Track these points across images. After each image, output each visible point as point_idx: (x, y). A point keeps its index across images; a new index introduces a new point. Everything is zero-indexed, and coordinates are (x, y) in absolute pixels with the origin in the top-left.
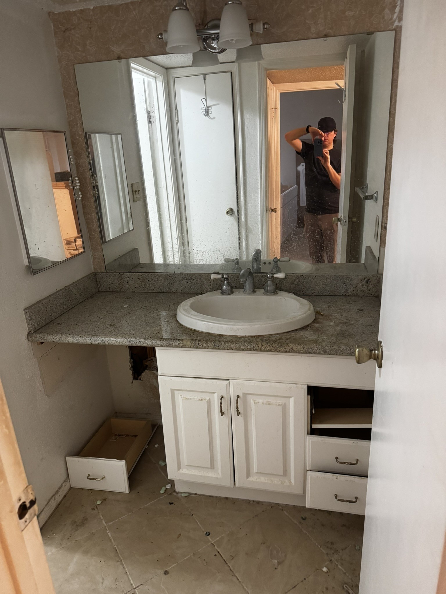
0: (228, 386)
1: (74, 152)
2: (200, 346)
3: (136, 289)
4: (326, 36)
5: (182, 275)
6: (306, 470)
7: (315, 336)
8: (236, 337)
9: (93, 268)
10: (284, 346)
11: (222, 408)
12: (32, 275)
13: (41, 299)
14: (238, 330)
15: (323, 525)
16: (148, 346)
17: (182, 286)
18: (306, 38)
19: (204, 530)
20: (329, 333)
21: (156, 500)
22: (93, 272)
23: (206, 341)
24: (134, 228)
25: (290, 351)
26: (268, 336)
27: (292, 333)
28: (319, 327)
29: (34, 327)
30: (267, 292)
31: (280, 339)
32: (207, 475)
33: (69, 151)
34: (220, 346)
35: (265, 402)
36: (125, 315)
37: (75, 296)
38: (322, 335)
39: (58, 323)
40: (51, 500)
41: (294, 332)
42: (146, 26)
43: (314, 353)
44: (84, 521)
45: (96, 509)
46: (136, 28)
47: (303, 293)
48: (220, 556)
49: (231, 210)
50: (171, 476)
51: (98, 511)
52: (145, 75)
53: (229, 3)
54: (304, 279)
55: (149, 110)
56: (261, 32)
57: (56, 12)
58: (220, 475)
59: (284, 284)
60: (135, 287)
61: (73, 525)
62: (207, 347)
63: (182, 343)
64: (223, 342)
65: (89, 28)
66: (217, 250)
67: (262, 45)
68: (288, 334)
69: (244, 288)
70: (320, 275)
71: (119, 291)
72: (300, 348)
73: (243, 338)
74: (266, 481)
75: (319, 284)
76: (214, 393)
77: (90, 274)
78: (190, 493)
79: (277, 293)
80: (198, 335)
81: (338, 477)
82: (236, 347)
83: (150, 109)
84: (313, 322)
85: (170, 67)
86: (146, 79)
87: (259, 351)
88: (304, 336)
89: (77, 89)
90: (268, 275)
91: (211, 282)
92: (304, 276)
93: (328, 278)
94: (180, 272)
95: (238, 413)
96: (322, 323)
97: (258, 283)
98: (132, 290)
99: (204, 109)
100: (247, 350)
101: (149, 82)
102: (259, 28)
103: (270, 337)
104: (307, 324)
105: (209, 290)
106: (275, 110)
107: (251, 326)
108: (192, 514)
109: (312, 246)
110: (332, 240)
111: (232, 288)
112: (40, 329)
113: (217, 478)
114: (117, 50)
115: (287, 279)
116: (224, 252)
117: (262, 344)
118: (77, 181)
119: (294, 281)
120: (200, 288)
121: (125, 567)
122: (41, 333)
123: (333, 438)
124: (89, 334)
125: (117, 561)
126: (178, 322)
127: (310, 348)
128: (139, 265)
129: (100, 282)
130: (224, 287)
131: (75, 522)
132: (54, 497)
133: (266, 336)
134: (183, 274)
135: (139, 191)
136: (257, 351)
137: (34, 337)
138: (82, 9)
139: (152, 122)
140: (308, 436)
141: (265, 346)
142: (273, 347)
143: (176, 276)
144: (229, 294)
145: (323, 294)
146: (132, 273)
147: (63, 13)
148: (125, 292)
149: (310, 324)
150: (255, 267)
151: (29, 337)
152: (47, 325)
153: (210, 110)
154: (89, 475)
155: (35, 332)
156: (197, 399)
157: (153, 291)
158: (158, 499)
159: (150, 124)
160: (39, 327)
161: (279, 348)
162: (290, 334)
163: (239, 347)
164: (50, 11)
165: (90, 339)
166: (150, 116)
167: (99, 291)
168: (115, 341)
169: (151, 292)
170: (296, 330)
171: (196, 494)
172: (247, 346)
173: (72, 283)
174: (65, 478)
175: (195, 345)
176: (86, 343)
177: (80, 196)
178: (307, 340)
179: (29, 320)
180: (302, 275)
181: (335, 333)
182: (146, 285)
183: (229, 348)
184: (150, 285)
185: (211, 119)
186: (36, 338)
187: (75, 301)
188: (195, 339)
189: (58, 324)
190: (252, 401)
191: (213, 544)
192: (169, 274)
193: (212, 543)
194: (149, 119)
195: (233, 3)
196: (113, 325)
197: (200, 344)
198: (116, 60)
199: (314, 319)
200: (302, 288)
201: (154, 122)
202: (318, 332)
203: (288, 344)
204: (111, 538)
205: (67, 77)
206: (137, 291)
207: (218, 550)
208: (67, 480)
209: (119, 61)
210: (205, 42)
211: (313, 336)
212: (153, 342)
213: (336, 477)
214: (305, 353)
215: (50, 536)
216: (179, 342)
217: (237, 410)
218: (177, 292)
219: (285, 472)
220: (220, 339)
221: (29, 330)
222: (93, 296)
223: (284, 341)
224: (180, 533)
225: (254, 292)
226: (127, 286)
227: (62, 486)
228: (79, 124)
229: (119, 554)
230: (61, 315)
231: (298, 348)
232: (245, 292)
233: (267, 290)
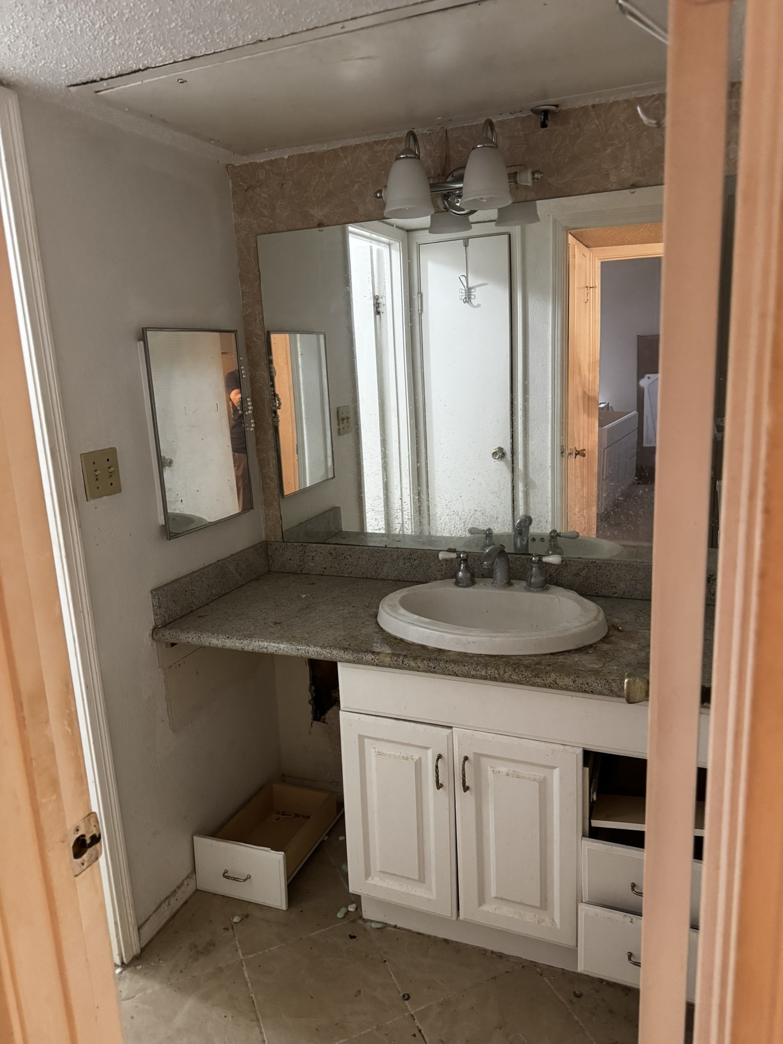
0: (451, 738)
1: (248, 361)
2: (406, 665)
3: (325, 571)
4: (634, 186)
5: (397, 551)
6: (579, 900)
7: (598, 664)
8: (465, 655)
9: (264, 536)
10: (542, 676)
11: (438, 776)
12: (167, 539)
13: (179, 577)
14: (469, 643)
15: (611, 1012)
16: (326, 659)
17: (395, 569)
18: (601, 190)
19: (400, 989)
20: (624, 661)
21: (327, 928)
22: (264, 542)
23: (415, 658)
24: (335, 475)
25: (552, 685)
26: (517, 657)
27: (561, 655)
28: (610, 650)
29: (163, 619)
30: (530, 587)
31: (537, 664)
32: (413, 892)
33: (241, 359)
34: (437, 668)
35: (511, 772)
36: (300, 610)
37: (232, 575)
38: (611, 664)
39: (200, 615)
40: (164, 904)
41: (563, 655)
42: (361, 179)
43: (592, 692)
44: (209, 948)
45: (231, 930)
46: (347, 182)
47: (597, 593)
48: (422, 1038)
49: (501, 449)
50: (353, 888)
51: (234, 933)
52: (373, 241)
53: (478, 146)
54: (598, 568)
55: (377, 294)
56: (530, 185)
57: (236, 165)
58: (435, 896)
59: (564, 575)
60: (324, 566)
61: (191, 950)
62: (416, 668)
63: (377, 658)
64: (442, 662)
65: (280, 185)
66: (454, 513)
67: (537, 202)
68: (552, 657)
69: (493, 578)
70: (627, 563)
71: (299, 572)
72: (568, 681)
73: (476, 657)
74: (511, 916)
75: (623, 579)
76: (427, 748)
77: (259, 543)
78: (386, 924)
79: (548, 589)
80: (404, 647)
81: (634, 919)
82: (462, 671)
83: (379, 293)
84: (601, 640)
85: (413, 228)
86: (375, 246)
87: (500, 682)
88: (579, 662)
89: (259, 269)
90: (532, 558)
91: (442, 565)
92: (598, 564)
93: (639, 568)
94: (394, 547)
95: (466, 789)
96: (617, 644)
97: (519, 570)
98: (319, 572)
99: (464, 291)
100: (481, 678)
101: (379, 251)
102: (526, 179)
103: (520, 660)
104: (589, 643)
105: (440, 577)
106: (591, 289)
107: (490, 638)
108: (385, 959)
109: (612, 513)
110: (646, 506)
111: (473, 575)
112: (172, 622)
113: (429, 900)
114: (317, 213)
115: (569, 566)
116: (466, 517)
117: (505, 670)
118: (249, 404)
119: (580, 570)
120: (425, 573)
121: (264, 1032)
122: (172, 628)
123: (626, 848)
124: (241, 634)
125: (252, 1020)
126: (379, 625)
127: (585, 683)
128: (339, 533)
129: (273, 557)
130: (460, 573)
131: (196, 946)
132: (168, 900)
133: (514, 658)
134: (399, 550)
135: (348, 418)
136: (496, 681)
137: (161, 635)
138: (273, 159)
139: (381, 313)
140: (584, 840)
141: (510, 673)
142: (523, 676)
143: (387, 552)
144: (467, 586)
145: (631, 596)
146: (320, 545)
147: (246, 165)
148: (309, 574)
149: (594, 644)
150: (519, 544)
151: (154, 634)
152: (184, 618)
153: (472, 294)
154: (226, 872)
155: (164, 626)
156: (400, 756)
157: (351, 575)
158: (332, 927)
159: (378, 316)
160: (171, 620)
161: (532, 679)
162: (556, 657)
163: (467, 671)
164: (228, 163)
165: (242, 643)
166: (379, 304)
167: (270, 571)
168: (278, 647)
169: (348, 576)
170: (569, 651)
171: (395, 927)
172: (480, 671)
173: (229, 555)
174: (190, 872)
175: (398, 663)
176: (234, 648)
177: (252, 425)
178: (583, 669)
179: (156, 608)
180: (595, 562)
181: (634, 661)
182: (341, 564)
183: (451, 673)
184: (346, 565)
185: (474, 307)
186: (164, 636)
187: (230, 583)
188: (398, 653)
189: (200, 617)
190: (489, 768)
191: (412, 1016)
192: (377, 548)
193: (410, 1014)
194: (377, 308)
195: (484, 146)
196: (279, 623)
197: (406, 661)
198: (315, 228)
199: (604, 635)
200: (594, 584)
201: (384, 312)
202: (605, 658)
203: (549, 674)
204: (248, 980)
205: (246, 252)
206: (326, 574)
207: (420, 1027)
208: (192, 876)
209: (321, 229)
210: (447, 200)
211: (595, 663)
212: (333, 653)
213: (630, 920)
214: (577, 692)
215: (153, 963)
216: (373, 656)
217: (464, 781)
218: (389, 579)
219: (544, 904)
220: (438, 656)
221: (155, 623)
222: (260, 578)
223: (543, 667)
224: (359, 989)
225: (509, 584)
226: (313, 564)
227: (182, 883)
228: (258, 320)
229: (257, 1009)
230: (207, 604)
231: (566, 681)
232: (494, 584)
233: (531, 583)
